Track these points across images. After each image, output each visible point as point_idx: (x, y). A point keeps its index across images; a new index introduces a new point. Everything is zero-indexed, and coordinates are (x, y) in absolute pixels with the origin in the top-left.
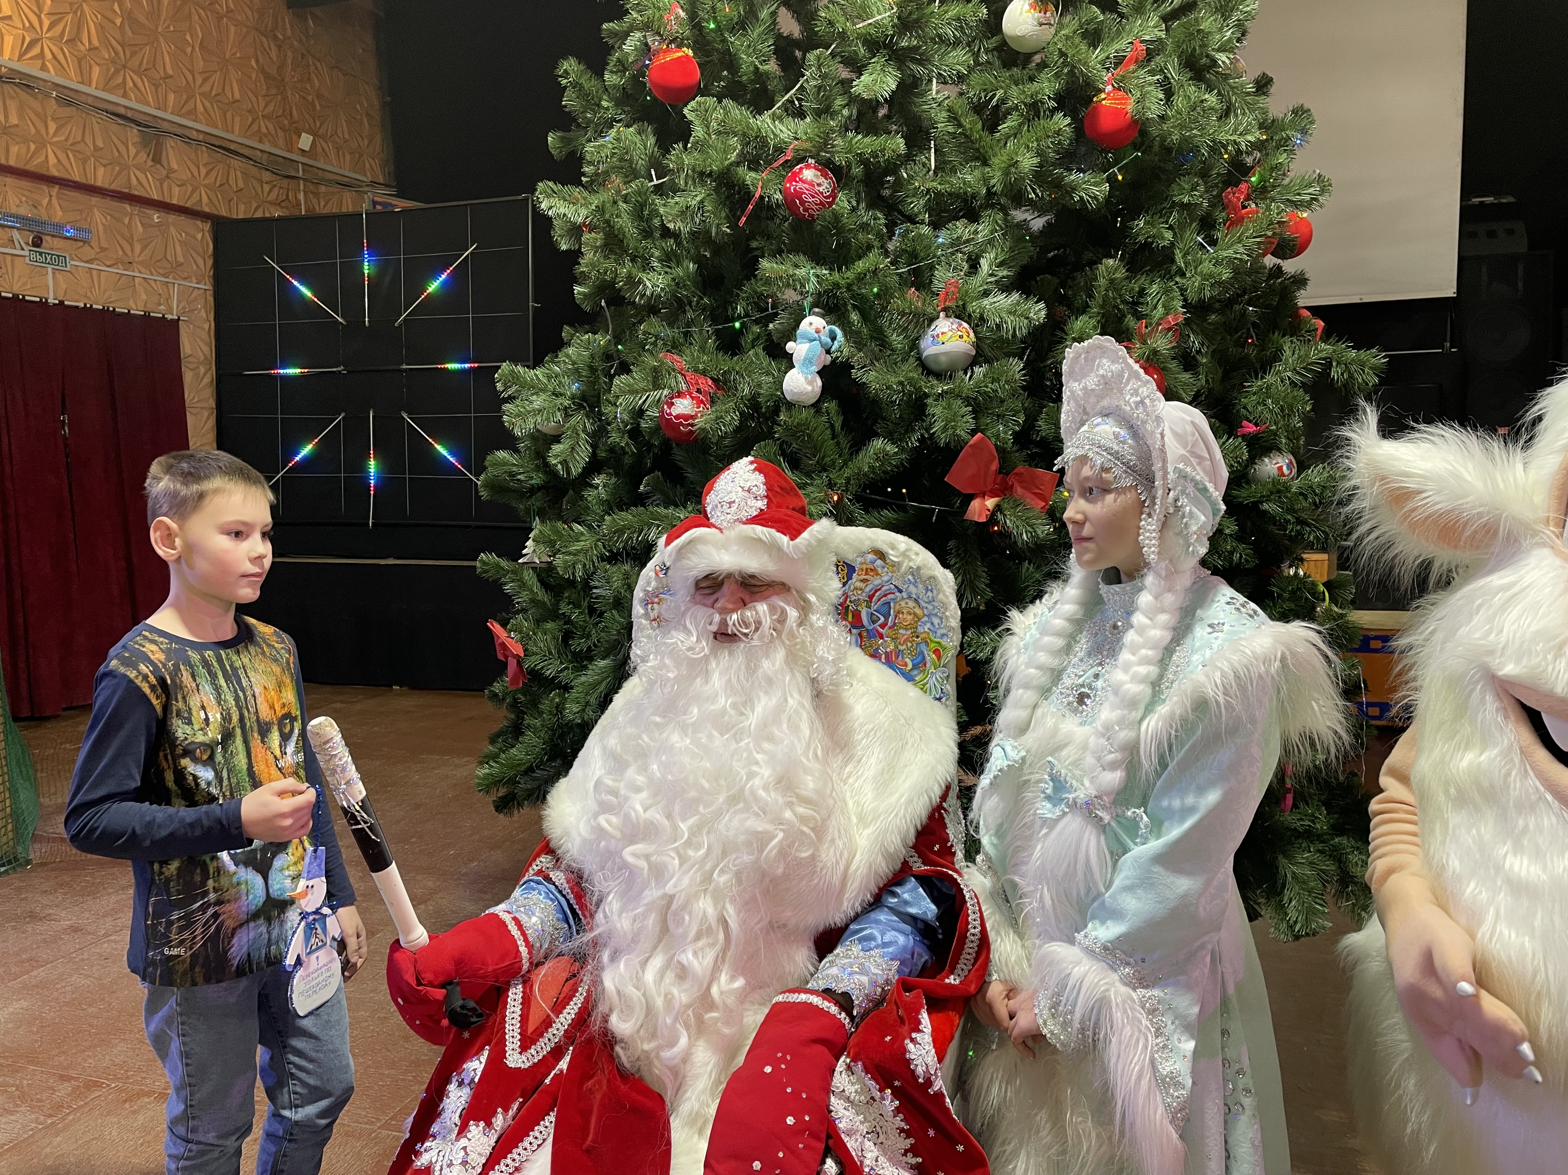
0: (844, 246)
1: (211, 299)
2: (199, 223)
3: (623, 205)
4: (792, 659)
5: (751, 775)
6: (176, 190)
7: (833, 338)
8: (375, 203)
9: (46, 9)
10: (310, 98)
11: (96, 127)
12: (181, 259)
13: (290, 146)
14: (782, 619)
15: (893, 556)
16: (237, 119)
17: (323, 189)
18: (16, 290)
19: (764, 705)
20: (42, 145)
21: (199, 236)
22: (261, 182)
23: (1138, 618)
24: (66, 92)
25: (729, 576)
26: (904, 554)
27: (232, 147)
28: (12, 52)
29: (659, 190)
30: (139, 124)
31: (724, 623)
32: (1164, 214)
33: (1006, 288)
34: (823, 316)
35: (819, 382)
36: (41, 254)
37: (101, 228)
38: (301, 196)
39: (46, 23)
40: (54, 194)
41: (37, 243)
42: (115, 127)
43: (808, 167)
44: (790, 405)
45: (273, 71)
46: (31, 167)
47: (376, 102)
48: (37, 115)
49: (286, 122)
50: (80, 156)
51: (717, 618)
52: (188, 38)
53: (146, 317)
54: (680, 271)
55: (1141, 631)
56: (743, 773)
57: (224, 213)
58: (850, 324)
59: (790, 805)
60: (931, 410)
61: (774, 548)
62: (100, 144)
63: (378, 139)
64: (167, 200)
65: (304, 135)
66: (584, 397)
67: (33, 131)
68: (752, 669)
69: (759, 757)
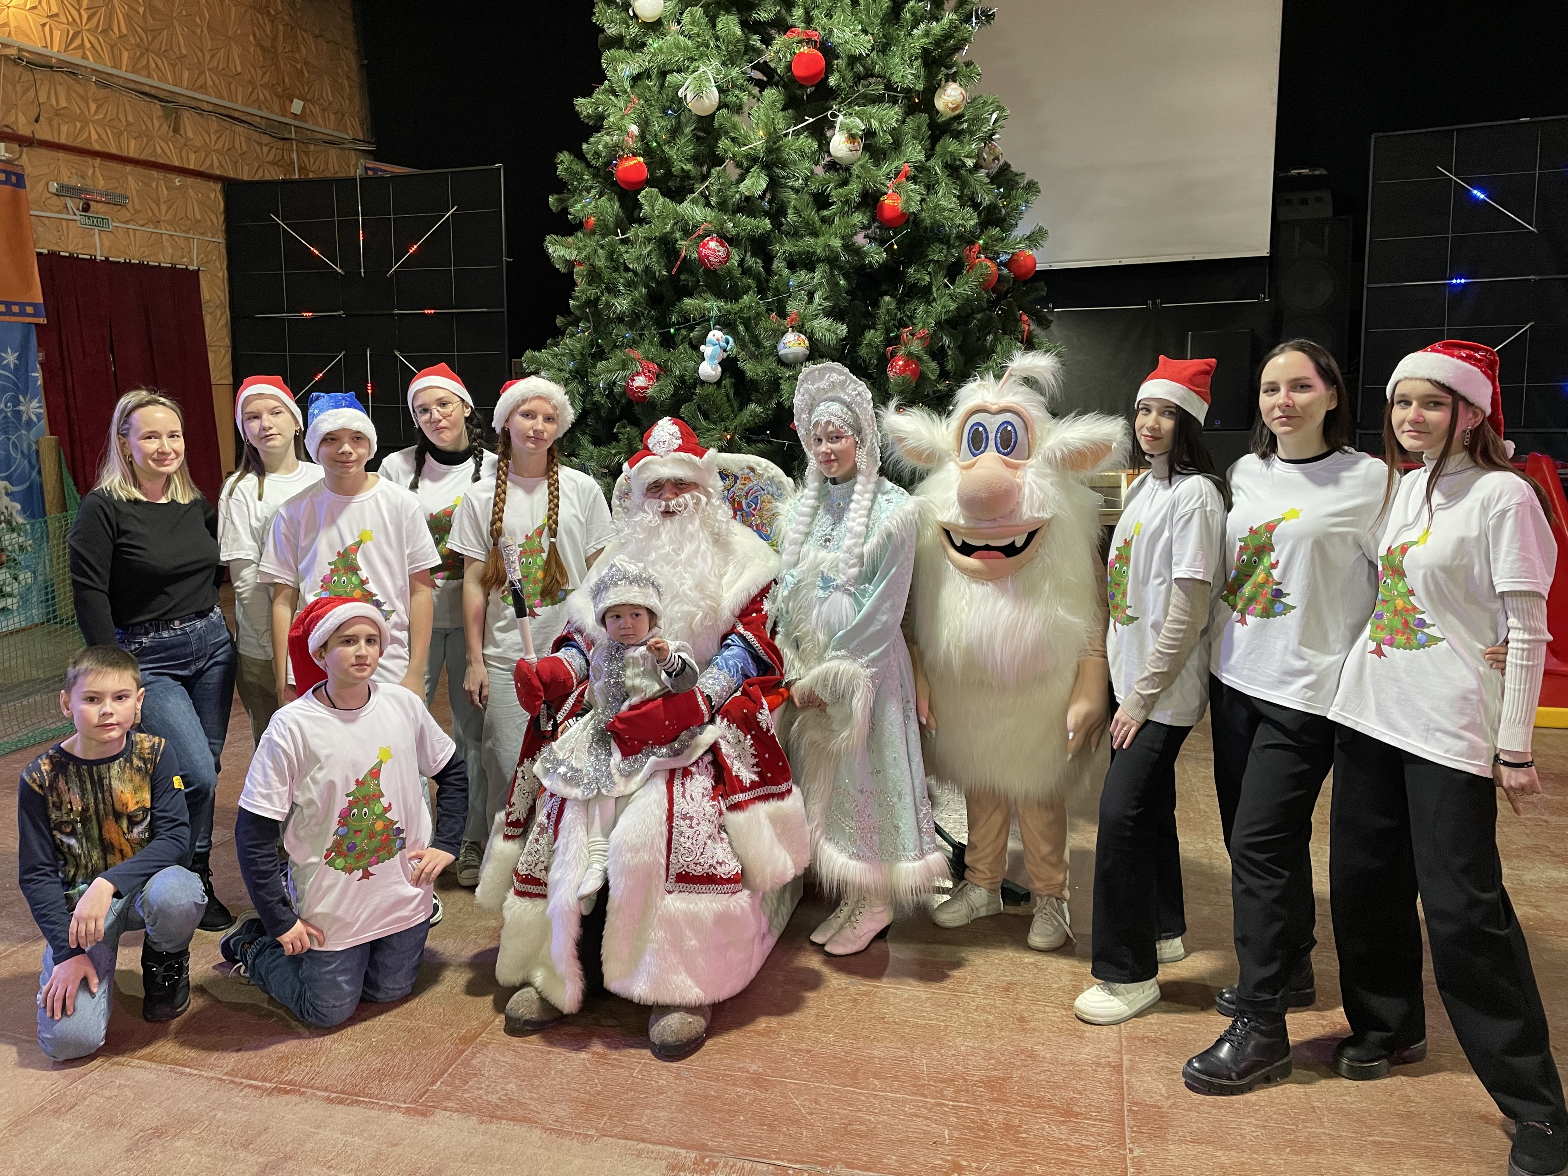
0: (734, 286)
1: (224, 251)
2: (212, 184)
3: (600, 251)
4: (703, 523)
5: (682, 584)
6: (193, 156)
7: (728, 343)
8: (367, 169)
9: (85, 5)
10: (299, 66)
11: (128, 108)
12: (198, 217)
13: (284, 111)
14: (698, 503)
15: (759, 470)
16: (240, 89)
17: (312, 147)
18: (71, 249)
19: (688, 548)
20: (85, 123)
21: (212, 195)
22: (260, 144)
23: (855, 497)
24: (103, 76)
25: (668, 480)
26: (765, 469)
27: (236, 115)
28: (60, 46)
29: (625, 242)
30: (161, 100)
31: (667, 506)
32: (924, 266)
33: (828, 315)
34: (721, 330)
35: (720, 369)
36: (89, 218)
37: (134, 192)
38: (295, 156)
39: (85, 17)
40: (97, 165)
41: (86, 208)
42: (142, 103)
43: (712, 239)
44: (703, 383)
45: (267, 44)
46: (77, 144)
47: (354, 65)
48: (81, 97)
49: (280, 90)
50: (115, 131)
51: (663, 503)
52: (198, 20)
53: (173, 268)
54: (637, 294)
55: (858, 502)
56: (678, 584)
57: (232, 175)
58: (738, 333)
59: (703, 598)
60: (782, 387)
61: (691, 464)
62: (131, 119)
63: (357, 99)
64: (186, 166)
65: (295, 100)
66: (577, 371)
67: (78, 112)
68: (682, 530)
69: (687, 575)
